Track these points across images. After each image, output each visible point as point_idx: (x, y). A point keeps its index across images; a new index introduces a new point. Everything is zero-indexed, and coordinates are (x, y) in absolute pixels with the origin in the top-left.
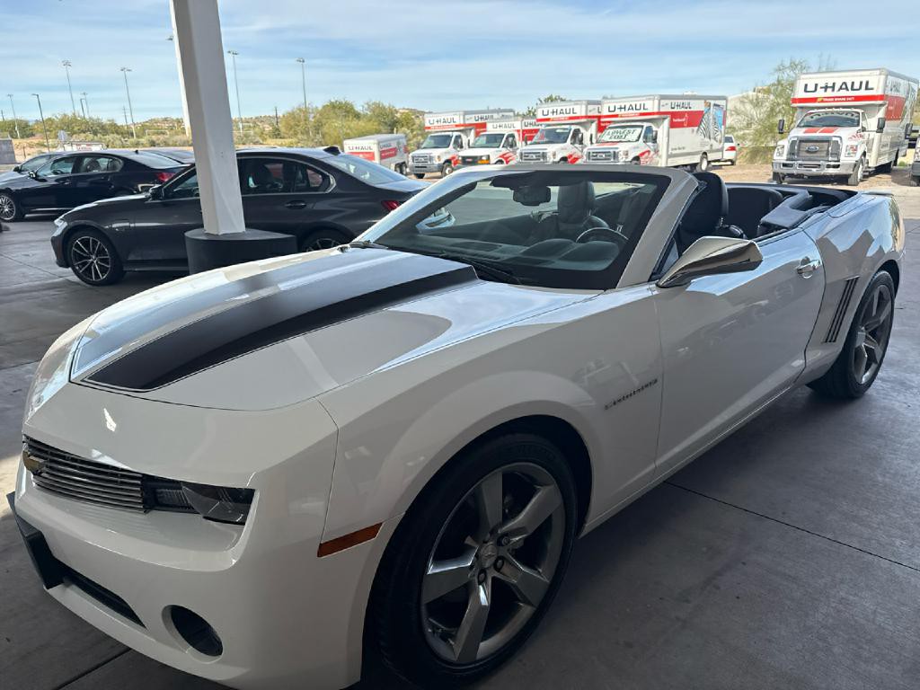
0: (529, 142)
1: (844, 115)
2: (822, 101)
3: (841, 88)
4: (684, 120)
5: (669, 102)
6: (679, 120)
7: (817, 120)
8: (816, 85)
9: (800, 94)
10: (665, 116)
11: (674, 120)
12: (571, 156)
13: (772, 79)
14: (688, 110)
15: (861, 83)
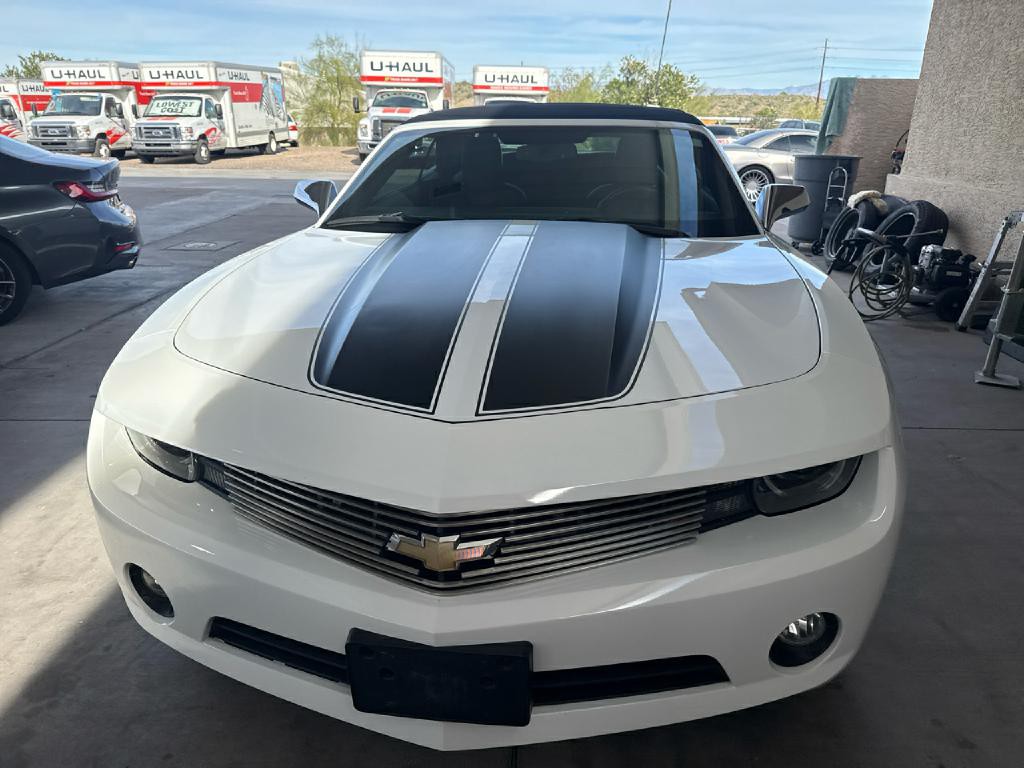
0: (40, 112)
1: (410, 96)
2: (389, 81)
3: (404, 69)
4: (244, 93)
5: (226, 71)
6: (240, 93)
7: (388, 100)
8: (381, 64)
9: (367, 72)
10: (225, 88)
11: (236, 93)
12: (110, 132)
13: (313, 54)
14: (246, 82)
15: (421, 64)
